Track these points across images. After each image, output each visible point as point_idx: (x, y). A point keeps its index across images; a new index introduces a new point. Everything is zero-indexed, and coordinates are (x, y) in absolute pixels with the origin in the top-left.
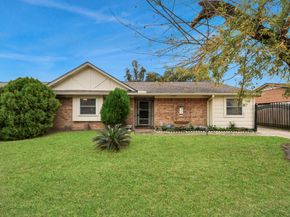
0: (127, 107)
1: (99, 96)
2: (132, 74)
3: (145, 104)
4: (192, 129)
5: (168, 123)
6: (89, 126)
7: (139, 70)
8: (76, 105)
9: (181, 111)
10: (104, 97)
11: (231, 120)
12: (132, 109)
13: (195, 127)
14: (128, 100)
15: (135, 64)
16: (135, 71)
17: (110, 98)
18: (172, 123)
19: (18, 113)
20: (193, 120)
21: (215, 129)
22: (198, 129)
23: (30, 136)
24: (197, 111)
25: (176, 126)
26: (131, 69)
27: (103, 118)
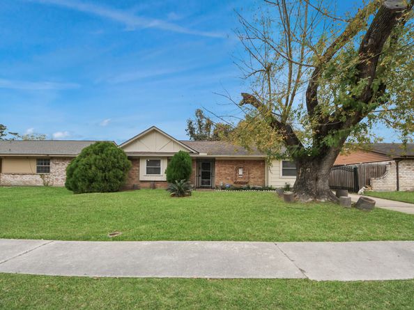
0: (189, 168)
1: (163, 158)
2: (196, 126)
3: (207, 166)
4: (249, 188)
5: (228, 183)
6: (154, 185)
7: (204, 122)
8: (143, 166)
9: (241, 172)
10: (169, 159)
11: (286, 181)
12: (194, 170)
13: (251, 186)
14: (191, 162)
15: (199, 113)
16: (199, 122)
17: (175, 160)
18: (232, 183)
19: (104, 172)
20: (252, 180)
21: (270, 189)
22: (254, 189)
23: (112, 190)
24: (255, 172)
25: (235, 185)
26: (195, 119)
27: (168, 177)
